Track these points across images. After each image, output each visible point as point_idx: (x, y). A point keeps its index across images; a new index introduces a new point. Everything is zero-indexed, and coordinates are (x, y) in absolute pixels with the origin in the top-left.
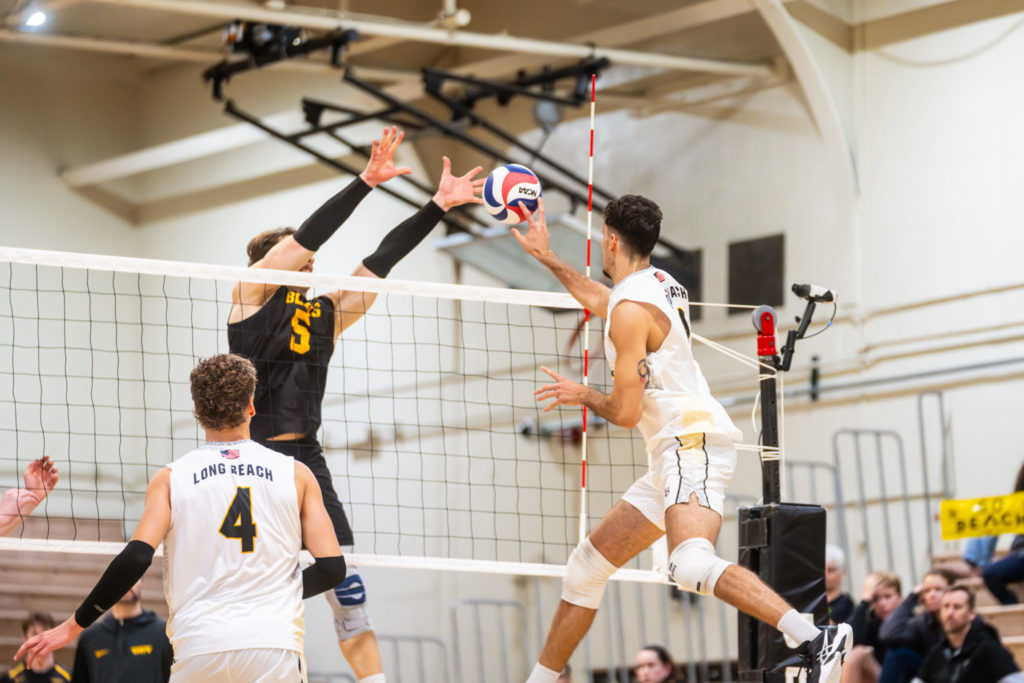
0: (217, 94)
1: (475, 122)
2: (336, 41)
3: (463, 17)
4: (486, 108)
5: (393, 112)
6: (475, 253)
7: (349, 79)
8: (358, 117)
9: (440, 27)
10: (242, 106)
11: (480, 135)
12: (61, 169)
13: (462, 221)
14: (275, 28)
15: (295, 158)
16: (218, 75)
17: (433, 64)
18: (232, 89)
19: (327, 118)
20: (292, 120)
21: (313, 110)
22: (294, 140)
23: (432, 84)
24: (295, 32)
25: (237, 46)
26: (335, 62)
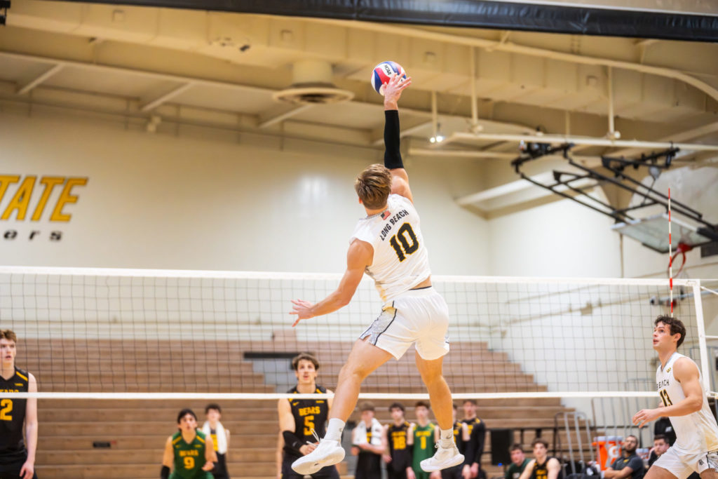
0: (517, 171)
1: (625, 177)
2: (565, 148)
3: (617, 135)
4: (629, 171)
5: (592, 174)
6: (628, 230)
7: (571, 163)
8: (579, 177)
9: (608, 139)
10: (527, 175)
11: (627, 183)
12: (455, 198)
13: (621, 217)
14: (540, 144)
15: (548, 193)
16: (517, 163)
17: (601, 152)
18: (523, 169)
19: (564, 178)
20: (548, 178)
21: (557, 175)
22: (550, 188)
23: (606, 162)
24: (547, 145)
25: (524, 151)
26: (565, 156)
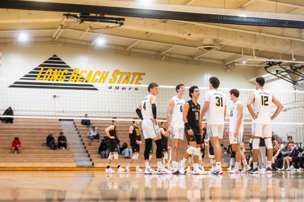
0: (266, 70)
1: (297, 72)
2: (280, 63)
3: (295, 59)
4: (298, 70)
5: (287, 71)
6: (297, 87)
7: (281, 67)
8: (283, 72)
9: (292, 61)
10: (269, 71)
11: (297, 73)
12: (247, 80)
13: (296, 83)
14: (272, 62)
15: (276, 77)
16: (266, 68)
17: (291, 65)
18: (267, 69)
19: (279, 72)
20: (275, 73)
21: (277, 71)
22: (275, 75)
23: (291, 68)
24: (275, 62)
25: (268, 64)
26: (280, 66)
